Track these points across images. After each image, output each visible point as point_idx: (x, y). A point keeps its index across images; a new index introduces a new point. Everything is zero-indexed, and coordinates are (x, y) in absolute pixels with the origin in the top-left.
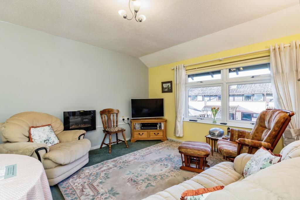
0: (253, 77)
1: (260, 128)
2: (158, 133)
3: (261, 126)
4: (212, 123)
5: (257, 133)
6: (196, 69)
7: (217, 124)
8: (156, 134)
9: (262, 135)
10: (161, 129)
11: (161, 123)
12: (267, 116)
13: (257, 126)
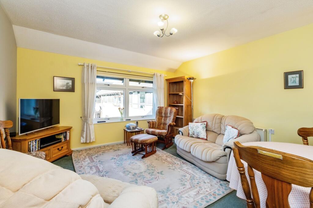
0: (143, 87)
1: (160, 117)
2: (62, 147)
3: (160, 116)
4: (120, 121)
5: (159, 120)
6: (106, 72)
7: (124, 121)
8: (60, 149)
9: (162, 121)
10: (66, 140)
11: (66, 132)
12: (163, 111)
13: (158, 117)
